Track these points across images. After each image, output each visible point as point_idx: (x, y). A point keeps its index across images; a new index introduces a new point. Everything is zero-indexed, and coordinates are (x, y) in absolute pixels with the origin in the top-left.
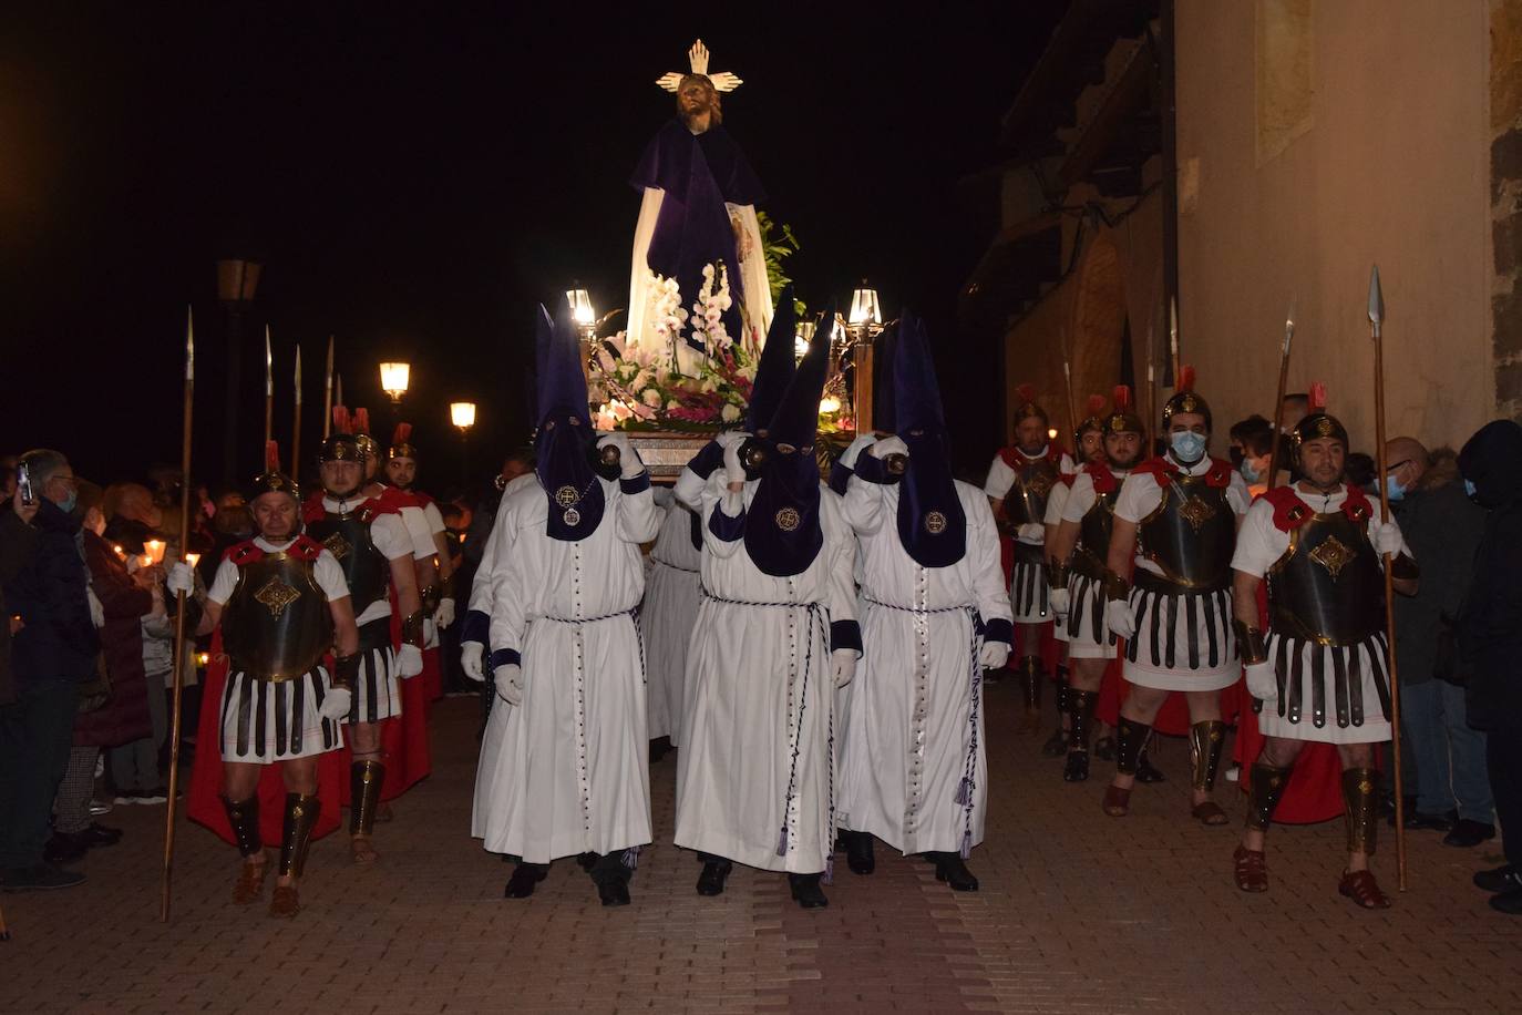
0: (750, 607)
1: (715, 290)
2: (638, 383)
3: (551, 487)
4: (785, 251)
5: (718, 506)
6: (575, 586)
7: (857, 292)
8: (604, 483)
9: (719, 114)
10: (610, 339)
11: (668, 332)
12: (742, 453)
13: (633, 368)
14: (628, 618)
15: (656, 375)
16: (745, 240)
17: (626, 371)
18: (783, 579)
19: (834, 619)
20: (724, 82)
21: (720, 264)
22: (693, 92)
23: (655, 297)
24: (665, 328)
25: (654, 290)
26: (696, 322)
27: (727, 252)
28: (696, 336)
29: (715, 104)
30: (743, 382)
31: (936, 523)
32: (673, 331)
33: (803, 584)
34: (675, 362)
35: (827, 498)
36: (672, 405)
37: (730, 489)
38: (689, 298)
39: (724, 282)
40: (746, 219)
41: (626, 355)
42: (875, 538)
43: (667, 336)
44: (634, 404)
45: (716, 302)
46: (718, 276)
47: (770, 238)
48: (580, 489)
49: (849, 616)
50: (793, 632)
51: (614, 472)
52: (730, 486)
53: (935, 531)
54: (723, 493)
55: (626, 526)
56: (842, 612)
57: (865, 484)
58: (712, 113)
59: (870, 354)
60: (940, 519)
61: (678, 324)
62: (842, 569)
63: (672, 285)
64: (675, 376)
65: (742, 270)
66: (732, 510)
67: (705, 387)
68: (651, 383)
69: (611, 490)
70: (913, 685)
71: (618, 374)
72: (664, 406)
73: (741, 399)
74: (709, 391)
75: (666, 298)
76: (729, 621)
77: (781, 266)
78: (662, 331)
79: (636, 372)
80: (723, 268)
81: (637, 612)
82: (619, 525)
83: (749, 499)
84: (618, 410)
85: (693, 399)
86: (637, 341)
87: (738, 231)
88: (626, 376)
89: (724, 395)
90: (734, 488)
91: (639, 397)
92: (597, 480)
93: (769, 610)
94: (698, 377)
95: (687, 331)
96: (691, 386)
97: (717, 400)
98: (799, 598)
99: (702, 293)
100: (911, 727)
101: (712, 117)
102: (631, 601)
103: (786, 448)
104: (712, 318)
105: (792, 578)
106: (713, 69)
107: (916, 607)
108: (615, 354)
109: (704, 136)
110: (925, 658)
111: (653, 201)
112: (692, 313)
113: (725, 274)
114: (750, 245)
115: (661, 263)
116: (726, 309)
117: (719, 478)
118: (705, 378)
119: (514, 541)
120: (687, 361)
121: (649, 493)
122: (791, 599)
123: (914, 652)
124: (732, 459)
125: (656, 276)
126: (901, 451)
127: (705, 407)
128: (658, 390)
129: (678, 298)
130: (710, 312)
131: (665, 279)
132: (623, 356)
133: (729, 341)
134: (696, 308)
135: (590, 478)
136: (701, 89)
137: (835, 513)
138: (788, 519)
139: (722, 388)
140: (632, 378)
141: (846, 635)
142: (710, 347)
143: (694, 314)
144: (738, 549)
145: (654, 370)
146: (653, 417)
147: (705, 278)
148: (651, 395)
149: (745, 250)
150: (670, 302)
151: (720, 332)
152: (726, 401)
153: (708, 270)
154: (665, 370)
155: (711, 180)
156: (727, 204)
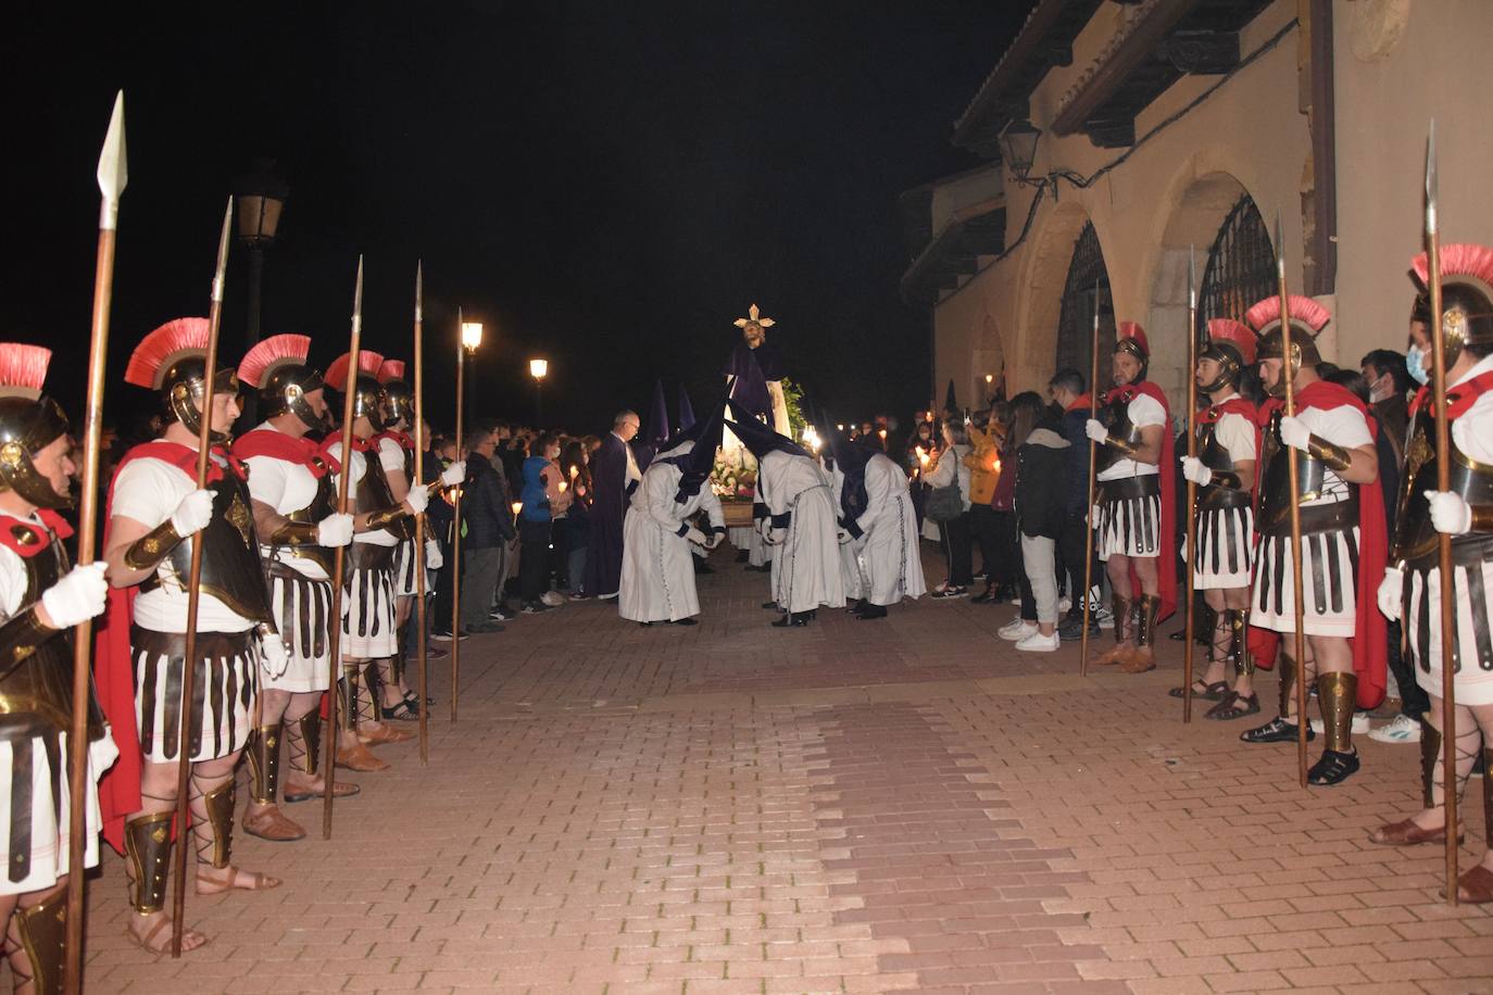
27: (767, 404)
58: (761, 338)
65: (775, 413)
87: (772, 392)
101: (761, 341)
109: (756, 350)
114: (779, 400)
136: (755, 326)
149: (776, 401)
155: (759, 369)
156: (767, 383)
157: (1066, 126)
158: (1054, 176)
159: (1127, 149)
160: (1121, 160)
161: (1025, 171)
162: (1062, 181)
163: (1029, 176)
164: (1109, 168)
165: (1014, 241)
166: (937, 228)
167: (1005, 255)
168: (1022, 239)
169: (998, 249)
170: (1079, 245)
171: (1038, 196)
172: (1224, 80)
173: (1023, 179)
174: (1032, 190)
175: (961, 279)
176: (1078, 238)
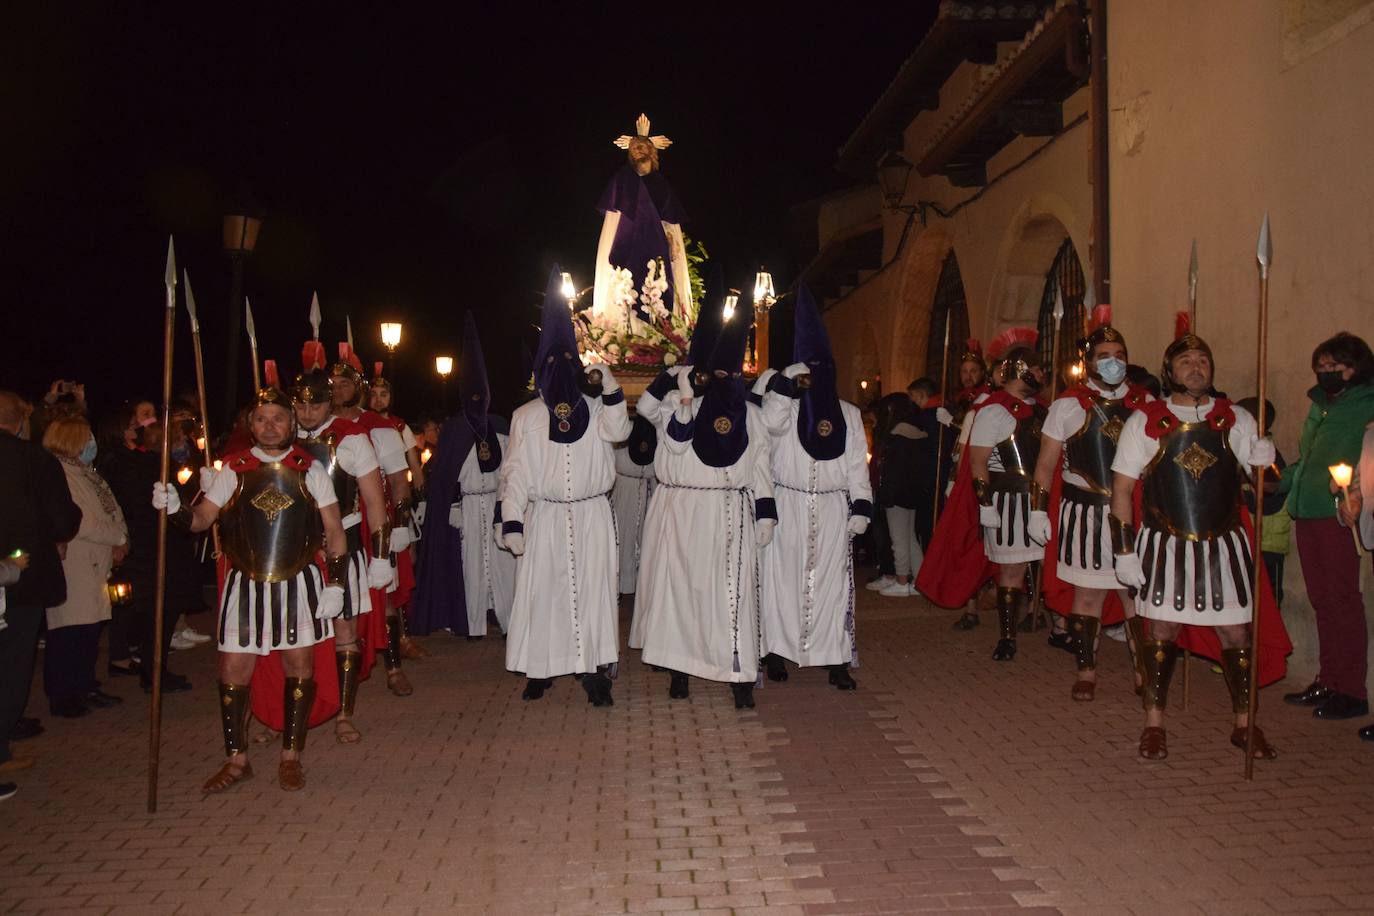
0: (697, 491)
1: (657, 277)
2: (604, 341)
3: (551, 403)
4: (700, 260)
5: (673, 416)
6: (567, 476)
7: (758, 275)
8: (588, 399)
9: (657, 163)
10: (583, 312)
11: (624, 305)
12: (691, 377)
13: (600, 331)
14: (604, 499)
15: (617, 335)
16: (675, 247)
17: (595, 333)
18: (722, 469)
19: (758, 497)
20: (660, 142)
21: (659, 260)
22: (639, 148)
23: (615, 283)
24: (622, 303)
25: (615, 278)
26: (643, 298)
27: (664, 253)
28: (644, 309)
29: (655, 157)
30: (678, 340)
31: (825, 428)
32: (628, 305)
33: (736, 472)
34: (629, 327)
35: (751, 408)
36: (629, 354)
37: (682, 403)
38: (638, 283)
39: (662, 272)
40: (675, 232)
41: (594, 323)
42: (783, 437)
43: (623, 309)
44: (602, 353)
45: (656, 286)
46: (658, 267)
47: (690, 250)
48: (572, 404)
49: (767, 495)
50: (730, 509)
51: (596, 390)
52: (682, 402)
53: (824, 434)
54: (677, 407)
55: (607, 429)
56: (763, 492)
57: (780, 397)
58: (652, 163)
59: (767, 319)
60: (827, 425)
61: (631, 300)
62: (762, 460)
63: (627, 274)
64: (629, 337)
65: (673, 267)
66: (684, 418)
67: (651, 343)
68: (613, 340)
69: (594, 405)
70: (805, 545)
71: (590, 336)
72: (623, 354)
73: (677, 349)
74: (655, 345)
75: (624, 282)
76: (683, 501)
77: (697, 269)
78: (620, 305)
79: (602, 334)
80: (662, 263)
81: (609, 494)
82: (601, 430)
83: (695, 412)
84: (591, 358)
85: (643, 351)
86: (602, 313)
87: (670, 241)
88: (595, 336)
89: (665, 346)
90: (685, 402)
91: (606, 348)
92: (583, 399)
93: (712, 492)
94: (645, 336)
95: (637, 306)
96: (641, 343)
97: (660, 350)
98: (734, 483)
99: (647, 280)
100: (804, 575)
101: (652, 166)
102: (607, 486)
103: (722, 373)
104: (654, 295)
105: (728, 468)
106: (653, 132)
107: (808, 489)
108: (587, 321)
109: (647, 177)
110: (815, 526)
111: (612, 221)
112: (641, 293)
113: (663, 267)
114: (678, 251)
115: (616, 260)
116: (664, 291)
117: (672, 397)
118: (651, 337)
119: (521, 441)
120: (637, 327)
121: (623, 404)
122: (728, 484)
123: (807, 522)
124: (684, 382)
125: (615, 268)
126: (805, 372)
127: (652, 355)
128: (618, 344)
129: (631, 282)
130: (653, 292)
131: (622, 270)
132: (593, 323)
133: (666, 313)
134: (644, 289)
135: (579, 396)
136: (645, 145)
137: (757, 421)
138: (723, 425)
139: (663, 342)
140: (599, 338)
141: (766, 509)
142: (653, 317)
143: (642, 293)
144: (686, 449)
145: (615, 332)
146: (616, 363)
147: (648, 270)
148: (613, 348)
149: (675, 253)
150: (626, 285)
151: (660, 306)
152: (667, 351)
153: (652, 264)
154: (622, 330)
155: (652, 206)
156: (663, 222)
157: (930, 167)
158: (923, 205)
159: (980, 188)
160: (975, 198)
161: (897, 200)
162: (929, 210)
163: (902, 204)
164: (966, 203)
165: (891, 257)
166: (823, 244)
167: (883, 270)
168: (896, 258)
169: (876, 264)
170: (945, 263)
171: (910, 220)
172: (1051, 141)
173: (895, 207)
174: (903, 217)
175: (844, 290)
176: (945, 257)
